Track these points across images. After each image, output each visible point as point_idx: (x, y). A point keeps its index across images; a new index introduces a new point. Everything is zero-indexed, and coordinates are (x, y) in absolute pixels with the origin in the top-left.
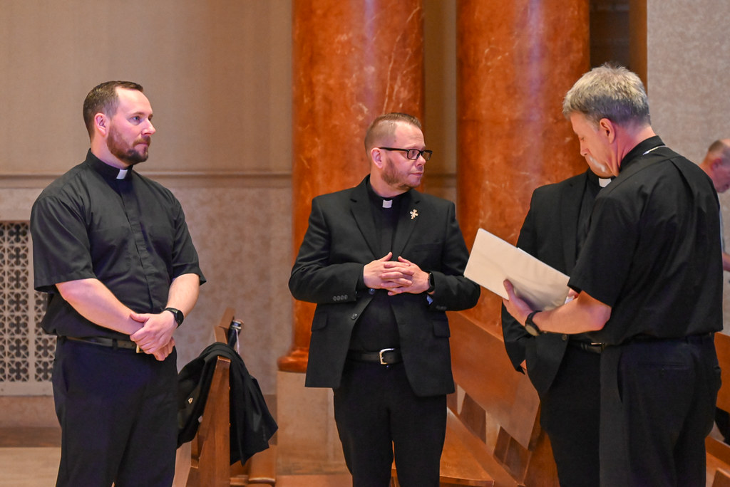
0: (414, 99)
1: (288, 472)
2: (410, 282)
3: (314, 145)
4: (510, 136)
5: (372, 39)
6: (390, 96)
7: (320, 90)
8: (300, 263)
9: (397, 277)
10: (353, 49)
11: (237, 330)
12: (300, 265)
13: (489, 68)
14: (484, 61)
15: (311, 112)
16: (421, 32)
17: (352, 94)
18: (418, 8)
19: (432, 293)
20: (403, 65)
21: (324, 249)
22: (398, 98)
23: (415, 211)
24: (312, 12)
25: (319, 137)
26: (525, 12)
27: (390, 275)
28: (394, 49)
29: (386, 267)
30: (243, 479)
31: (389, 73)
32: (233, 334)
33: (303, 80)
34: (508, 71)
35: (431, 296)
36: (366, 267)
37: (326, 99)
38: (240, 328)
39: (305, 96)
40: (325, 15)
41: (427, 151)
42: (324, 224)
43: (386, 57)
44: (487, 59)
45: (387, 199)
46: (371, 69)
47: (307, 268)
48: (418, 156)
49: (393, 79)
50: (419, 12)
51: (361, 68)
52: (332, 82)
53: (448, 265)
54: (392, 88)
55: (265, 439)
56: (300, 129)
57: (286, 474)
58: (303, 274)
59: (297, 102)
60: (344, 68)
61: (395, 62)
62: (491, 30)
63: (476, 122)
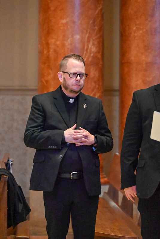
0: (98, 52)
1: (35, 234)
2: (87, 140)
3: (49, 74)
4: (146, 70)
5: (78, 22)
6: (87, 50)
7: (52, 47)
8: (30, 129)
9: (81, 138)
10: (69, 27)
11: (11, 164)
12: (30, 130)
13: (135, 37)
14: (133, 33)
15: (48, 57)
16: (102, 19)
17: (68, 49)
18: (101, 7)
19: (95, 145)
20: (93, 35)
21: (42, 122)
22: (90, 51)
23: (85, 104)
24: (49, 8)
25: (51, 70)
26: (153, 10)
27: (78, 137)
28: (89, 27)
29: (75, 132)
30: (13, 237)
31: (86, 39)
32: (9, 165)
33: (44, 42)
34: (145, 38)
35: (94, 147)
36: (65, 132)
37: (55, 51)
38: (12, 163)
39: (45, 50)
40: (55, 10)
41: (85, 74)
42: (42, 110)
43: (85, 31)
44: (135, 32)
45: (72, 98)
46: (77, 37)
47: (34, 131)
48: (77, 76)
49: (89, 41)
50: (101, 9)
51: (72, 36)
52: (58, 43)
53: (100, 131)
54: (88, 46)
55: (25, 216)
56: (42, 66)
57: (34, 235)
58: (32, 134)
59: (41, 53)
60: (64, 36)
61: (90, 33)
62: (137, 18)
63: (129, 63)
